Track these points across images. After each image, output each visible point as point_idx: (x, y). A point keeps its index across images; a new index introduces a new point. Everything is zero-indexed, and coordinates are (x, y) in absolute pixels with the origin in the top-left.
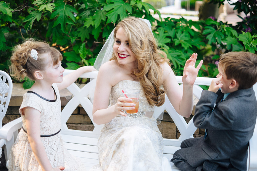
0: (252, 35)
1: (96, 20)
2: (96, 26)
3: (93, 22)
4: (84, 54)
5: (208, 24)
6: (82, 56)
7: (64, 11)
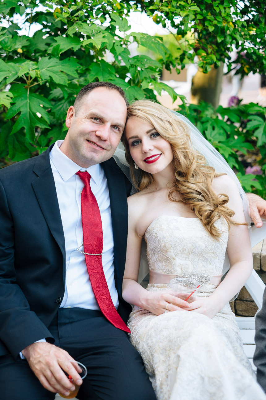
7: (28, 104)
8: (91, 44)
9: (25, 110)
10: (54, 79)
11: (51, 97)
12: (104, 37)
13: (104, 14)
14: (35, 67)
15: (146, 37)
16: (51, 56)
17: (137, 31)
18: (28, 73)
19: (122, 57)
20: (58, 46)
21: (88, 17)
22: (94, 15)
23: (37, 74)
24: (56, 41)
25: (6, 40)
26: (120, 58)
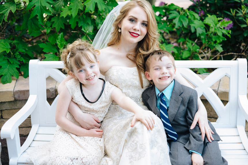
0: (217, 17)
1: (73, 9)
2: (74, 16)
3: (69, 11)
4: (61, 45)
5: (172, 9)
6: (60, 46)
7: (39, 1)
9: (38, 5)
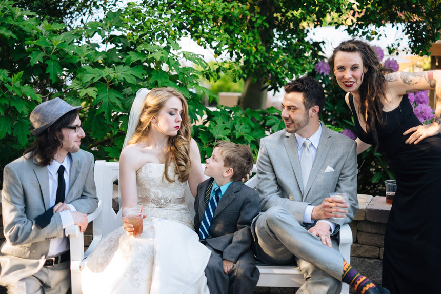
7: (108, 96)
8: (153, 58)
9: (106, 100)
10: (126, 80)
11: (123, 93)
12: (162, 53)
13: (163, 38)
14: (113, 72)
15: (191, 54)
16: (124, 64)
17: (185, 51)
18: (109, 75)
19: (175, 67)
20: (130, 58)
21: (151, 40)
22: (156, 39)
23: (115, 76)
24: (128, 55)
25: (91, 54)
26: (173, 68)
